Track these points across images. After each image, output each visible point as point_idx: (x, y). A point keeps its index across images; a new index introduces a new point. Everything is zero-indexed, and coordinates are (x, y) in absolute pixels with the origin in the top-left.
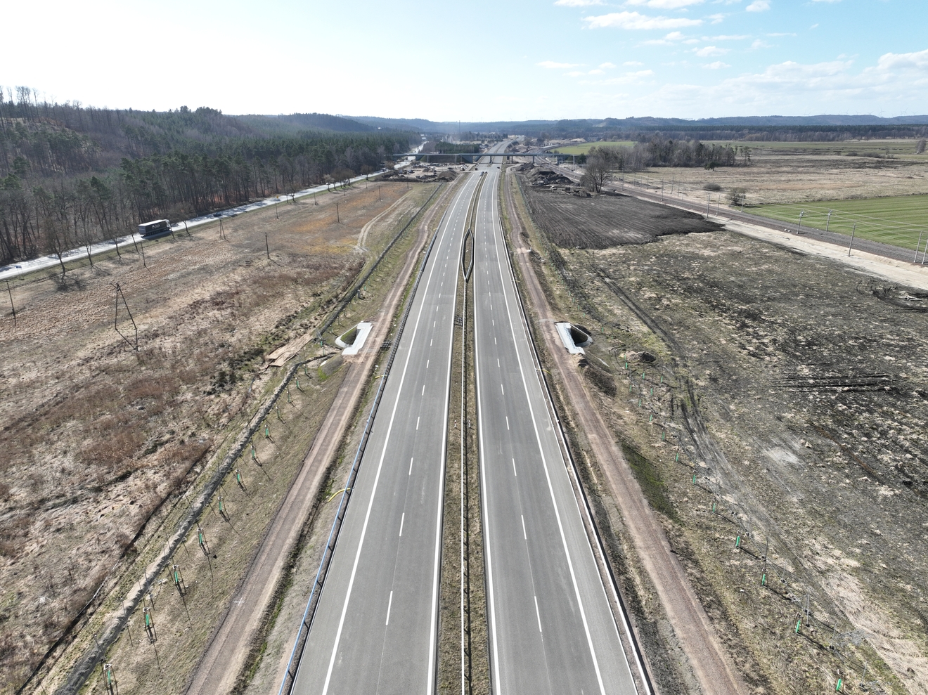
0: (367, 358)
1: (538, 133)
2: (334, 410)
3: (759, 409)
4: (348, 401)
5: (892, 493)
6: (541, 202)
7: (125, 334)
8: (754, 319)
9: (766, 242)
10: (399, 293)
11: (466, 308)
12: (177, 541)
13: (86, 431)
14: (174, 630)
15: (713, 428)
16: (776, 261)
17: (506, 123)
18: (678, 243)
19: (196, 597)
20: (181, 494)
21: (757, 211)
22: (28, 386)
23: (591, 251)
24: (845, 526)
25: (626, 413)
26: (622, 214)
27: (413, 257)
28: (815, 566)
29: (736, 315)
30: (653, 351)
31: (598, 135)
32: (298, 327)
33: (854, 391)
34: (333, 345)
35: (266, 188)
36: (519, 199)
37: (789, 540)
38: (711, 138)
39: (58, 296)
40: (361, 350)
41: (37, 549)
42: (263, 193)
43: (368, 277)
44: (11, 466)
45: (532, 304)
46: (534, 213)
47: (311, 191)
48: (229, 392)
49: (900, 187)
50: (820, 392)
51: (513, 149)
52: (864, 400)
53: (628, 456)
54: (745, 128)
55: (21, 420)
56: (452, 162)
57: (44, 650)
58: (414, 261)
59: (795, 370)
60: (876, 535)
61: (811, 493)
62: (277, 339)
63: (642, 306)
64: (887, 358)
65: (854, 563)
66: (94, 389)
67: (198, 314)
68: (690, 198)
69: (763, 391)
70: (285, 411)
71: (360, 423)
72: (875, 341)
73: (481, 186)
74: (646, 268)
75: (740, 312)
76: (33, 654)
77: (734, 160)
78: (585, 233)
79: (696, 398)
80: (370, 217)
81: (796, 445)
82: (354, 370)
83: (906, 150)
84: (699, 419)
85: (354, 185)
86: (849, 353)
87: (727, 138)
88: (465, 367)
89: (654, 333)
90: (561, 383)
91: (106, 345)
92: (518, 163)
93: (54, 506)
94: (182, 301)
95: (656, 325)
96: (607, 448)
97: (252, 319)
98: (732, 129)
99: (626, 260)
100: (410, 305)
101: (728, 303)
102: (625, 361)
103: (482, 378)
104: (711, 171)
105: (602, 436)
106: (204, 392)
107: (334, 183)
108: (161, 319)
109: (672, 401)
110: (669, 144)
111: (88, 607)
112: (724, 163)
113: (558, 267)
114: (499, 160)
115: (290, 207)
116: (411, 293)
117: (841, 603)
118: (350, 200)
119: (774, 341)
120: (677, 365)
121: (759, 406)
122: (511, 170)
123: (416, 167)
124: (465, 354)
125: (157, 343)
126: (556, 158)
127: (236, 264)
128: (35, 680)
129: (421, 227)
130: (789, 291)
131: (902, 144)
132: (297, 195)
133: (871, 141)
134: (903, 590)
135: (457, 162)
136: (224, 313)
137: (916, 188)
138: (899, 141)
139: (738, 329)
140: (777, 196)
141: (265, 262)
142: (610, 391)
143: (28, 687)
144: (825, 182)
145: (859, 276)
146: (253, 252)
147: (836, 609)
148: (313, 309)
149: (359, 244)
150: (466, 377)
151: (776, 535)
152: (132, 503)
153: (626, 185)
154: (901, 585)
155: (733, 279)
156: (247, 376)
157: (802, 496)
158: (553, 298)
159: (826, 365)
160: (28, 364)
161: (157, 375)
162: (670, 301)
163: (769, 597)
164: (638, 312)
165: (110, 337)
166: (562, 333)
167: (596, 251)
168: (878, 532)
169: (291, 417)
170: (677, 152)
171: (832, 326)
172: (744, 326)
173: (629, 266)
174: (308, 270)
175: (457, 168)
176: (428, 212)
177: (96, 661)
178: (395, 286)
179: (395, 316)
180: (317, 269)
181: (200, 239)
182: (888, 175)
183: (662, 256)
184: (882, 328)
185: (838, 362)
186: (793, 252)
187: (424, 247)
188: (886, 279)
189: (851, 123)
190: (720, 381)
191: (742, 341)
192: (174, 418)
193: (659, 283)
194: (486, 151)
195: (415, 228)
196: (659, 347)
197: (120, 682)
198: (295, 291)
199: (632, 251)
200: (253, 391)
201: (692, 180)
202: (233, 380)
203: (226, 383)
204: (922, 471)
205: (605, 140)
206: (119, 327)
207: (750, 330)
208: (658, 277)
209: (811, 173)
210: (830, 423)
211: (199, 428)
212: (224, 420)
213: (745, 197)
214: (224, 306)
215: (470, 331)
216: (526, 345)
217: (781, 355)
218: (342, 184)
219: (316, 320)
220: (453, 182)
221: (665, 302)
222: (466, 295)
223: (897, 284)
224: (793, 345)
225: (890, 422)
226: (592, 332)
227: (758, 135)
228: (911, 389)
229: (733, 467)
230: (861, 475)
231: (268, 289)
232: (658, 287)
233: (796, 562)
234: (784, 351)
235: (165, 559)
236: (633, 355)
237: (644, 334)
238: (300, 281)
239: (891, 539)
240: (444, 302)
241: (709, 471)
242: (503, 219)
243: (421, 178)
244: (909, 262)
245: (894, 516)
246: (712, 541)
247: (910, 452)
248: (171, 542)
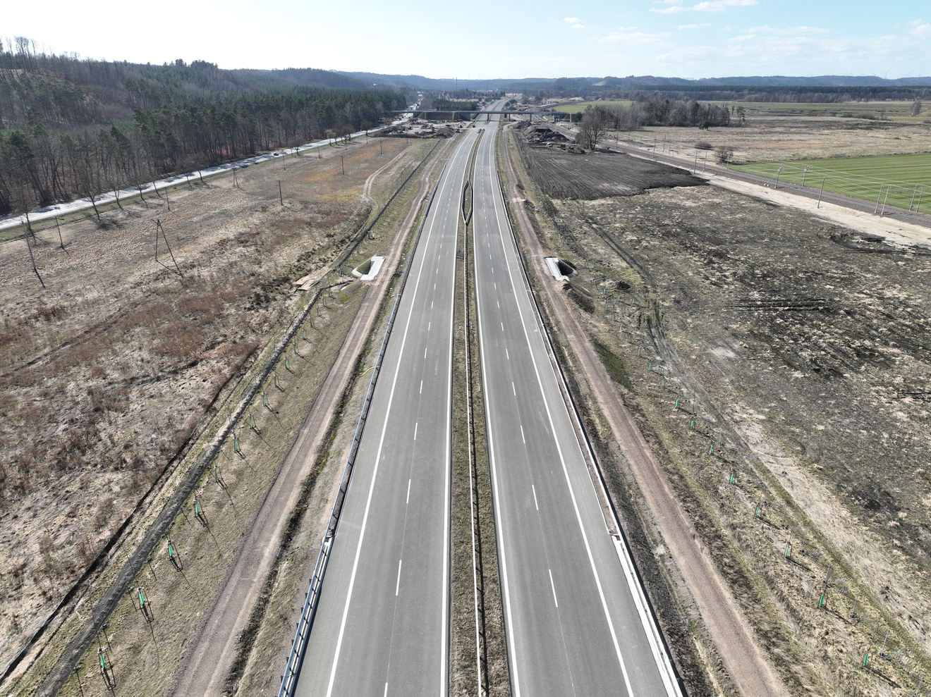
0: (382, 282)
1: (537, 91)
2: (359, 318)
3: (711, 322)
4: (370, 312)
5: (803, 376)
6: (537, 157)
7: (165, 264)
8: (721, 257)
9: (745, 195)
10: (406, 234)
11: (467, 246)
12: (246, 404)
13: (154, 334)
14: (256, 452)
15: (671, 335)
16: (751, 211)
17: (504, 80)
18: (663, 195)
19: (267, 436)
20: (242, 375)
21: (743, 168)
22: (93, 303)
23: (581, 201)
24: (761, 396)
25: (602, 326)
26: (614, 170)
27: (416, 205)
28: (732, 418)
29: (705, 254)
30: (628, 281)
31: (597, 94)
32: (317, 261)
33: (793, 310)
34: (350, 275)
35: (270, 142)
36: (515, 155)
37: (717, 404)
38: (711, 98)
39: (97, 234)
40: (377, 276)
41: (139, 407)
42: (267, 146)
43: (375, 222)
44: (100, 357)
45: (525, 243)
46: (529, 168)
47: (314, 145)
48: (266, 308)
49: (885, 147)
50: (765, 311)
51: (510, 107)
52: (799, 316)
53: (598, 350)
54: (745, 88)
55: (96, 327)
56: (449, 120)
57: (165, 462)
58: (418, 208)
59: (748, 295)
60: (783, 400)
61: (740, 376)
62: (302, 271)
63: (623, 247)
64: (828, 287)
65: (762, 417)
66: (150, 305)
67: (226, 250)
68: (681, 156)
69: (717, 309)
70: (316, 322)
71: (381, 327)
72: (821, 274)
73: (478, 142)
74: (631, 216)
75: (710, 252)
76: (157, 465)
77: (729, 120)
78: (577, 186)
79: (660, 314)
80: (373, 170)
81: (736, 346)
82: (372, 290)
83: (902, 111)
84: (660, 329)
85: (355, 140)
86: (797, 283)
87: (727, 98)
88: (467, 289)
89: (632, 267)
90: (547, 300)
91: (151, 272)
92: (515, 121)
93: (143, 382)
94: (210, 240)
95: (634, 261)
96: (582, 344)
97: (275, 254)
98: (732, 89)
99: (613, 210)
100: (417, 244)
101: (700, 245)
102: (603, 288)
103: (481, 296)
104: (705, 130)
105: (579, 336)
106: (245, 308)
107: (336, 138)
108: (194, 253)
109: (640, 317)
110: (665, 103)
111: (189, 439)
112: (719, 123)
113: (550, 215)
114: (497, 117)
115: (295, 160)
116: (417, 234)
117: (746, 439)
118: (352, 154)
119: (735, 274)
120: (648, 292)
121: (712, 320)
122: (508, 127)
123: (414, 124)
124: (467, 280)
125: (195, 272)
126: (553, 117)
127: (252, 209)
128: (164, 477)
129: (422, 179)
130: (755, 235)
131: (900, 106)
132: (301, 149)
133: (870, 103)
134: (793, 432)
135: (455, 119)
136: (249, 249)
137: (900, 148)
138: (898, 103)
139: (705, 264)
140: (766, 155)
141: (279, 208)
142: (589, 309)
143: (160, 480)
144: (814, 142)
145: (822, 224)
146: (267, 199)
147: (742, 442)
148: (329, 248)
149: (365, 194)
150: (468, 296)
151: (707, 401)
152: (204, 381)
153: (620, 143)
154: (792, 429)
155: (708, 225)
156: (279, 297)
157: (733, 378)
158: (545, 240)
159: (774, 292)
160: (88, 287)
161: (202, 296)
162: (649, 243)
163: (694, 436)
164: (619, 251)
165: (153, 267)
166: (551, 265)
167: (586, 202)
168: (785, 399)
169: (322, 326)
170: (673, 111)
171: (788, 262)
172: (711, 262)
173: (615, 214)
174: (319, 215)
175: (455, 125)
176: (428, 166)
177: (204, 469)
178: (402, 228)
179: (404, 251)
180: (328, 214)
181: (216, 187)
182: (876, 136)
183: (647, 206)
184: (830, 265)
185: (785, 289)
186: (768, 204)
187: (426, 196)
188: (845, 226)
189: (853, 85)
190: (683, 303)
191: (707, 274)
192: (224, 326)
193: (641, 228)
194: (483, 109)
195: (417, 180)
196: (634, 278)
197: (224, 479)
198: (310, 232)
199: (620, 202)
200: (287, 308)
201: (685, 139)
202: (268, 300)
203: (262, 302)
204: (830, 363)
205: (604, 99)
206: (159, 259)
207: (716, 265)
208: (641, 223)
209: (803, 133)
210: (767, 331)
211: (246, 333)
212: (265, 328)
213: (732, 155)
214: (248, 244)
215: (470, 264)
216: (519, 274)
217: (738, 284)
218: (344, 139)
219: (334, 257)
220: (451, 139)
221: (644, 243)
222: (467, 235)
223: (854, 230)
224: (750, 277)
225: (815, 331)
226: (578, 267)
227: (758, 95)
228: (841, 309)
229: (682, 360)
230: (782, 365)
231: (285, 230)
232: (639, 232)
233: (718, 417)
234: (741, 281)
235: (239, 414)
236: (611, 283)
237: (623, 269)
238: (313, 224)
239: (793, 403)
240: (447, 241)
241: (663, 363)
242: (499, 173)
243: (420, 134)
244: (870, 213)
245: (799, 389)
246: (658, 404)
247: (825, 351)
248: (241, 404)
